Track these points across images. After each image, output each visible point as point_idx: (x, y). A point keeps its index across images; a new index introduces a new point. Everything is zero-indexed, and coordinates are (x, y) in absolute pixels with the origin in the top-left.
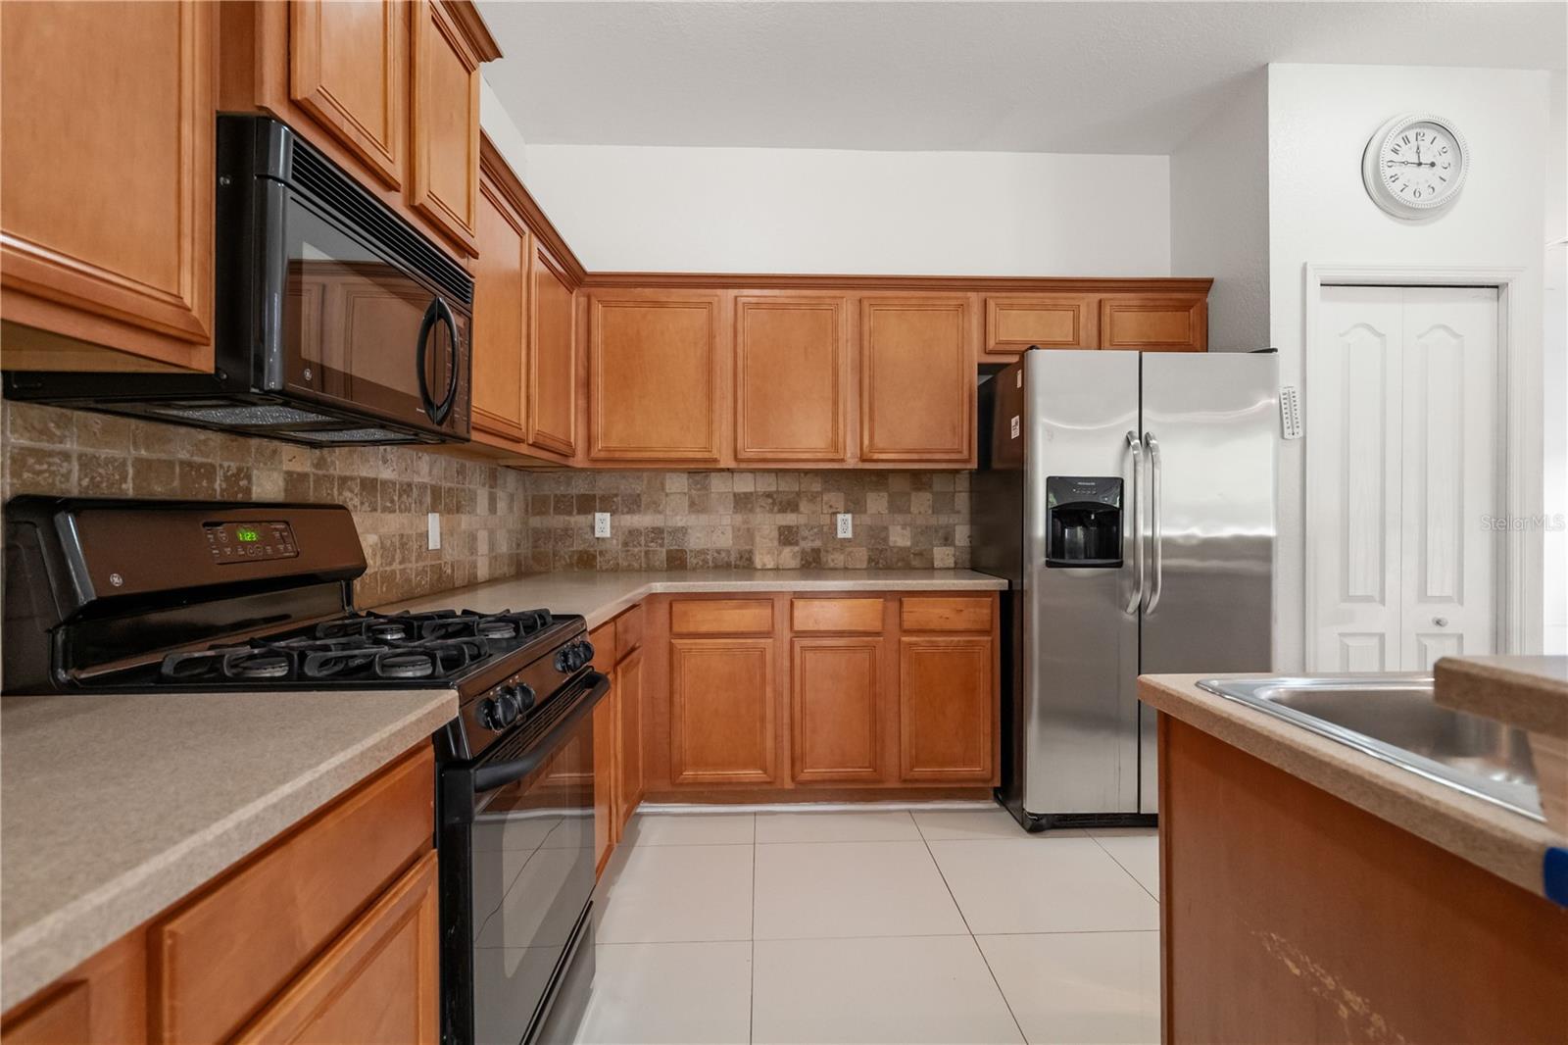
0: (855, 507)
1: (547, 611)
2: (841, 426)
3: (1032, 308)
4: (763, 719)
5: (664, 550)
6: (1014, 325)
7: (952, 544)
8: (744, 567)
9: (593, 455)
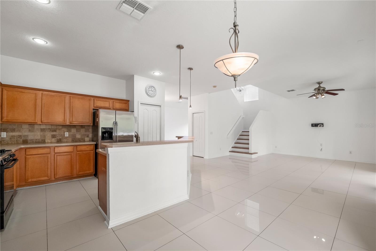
0: (69, 131)
1: (5, 150)
2: (66, 117)
3: (102, 101)
4: (48, 168)
5: (22, 140)
6: (99, 103)
7: (89, 137)
8: (43, 142)
9: (3, 121)
